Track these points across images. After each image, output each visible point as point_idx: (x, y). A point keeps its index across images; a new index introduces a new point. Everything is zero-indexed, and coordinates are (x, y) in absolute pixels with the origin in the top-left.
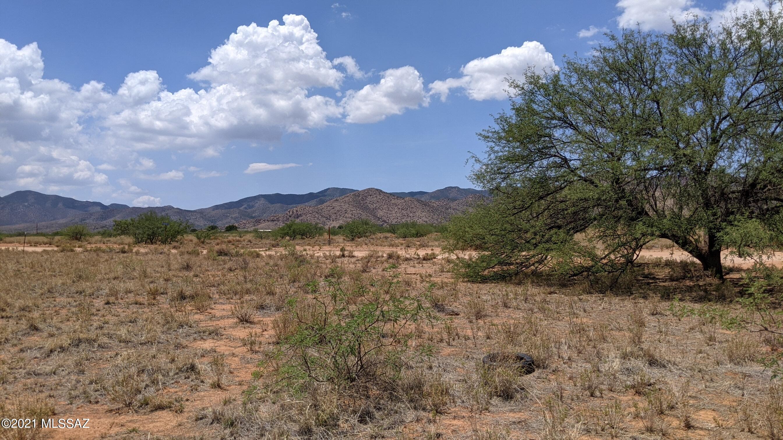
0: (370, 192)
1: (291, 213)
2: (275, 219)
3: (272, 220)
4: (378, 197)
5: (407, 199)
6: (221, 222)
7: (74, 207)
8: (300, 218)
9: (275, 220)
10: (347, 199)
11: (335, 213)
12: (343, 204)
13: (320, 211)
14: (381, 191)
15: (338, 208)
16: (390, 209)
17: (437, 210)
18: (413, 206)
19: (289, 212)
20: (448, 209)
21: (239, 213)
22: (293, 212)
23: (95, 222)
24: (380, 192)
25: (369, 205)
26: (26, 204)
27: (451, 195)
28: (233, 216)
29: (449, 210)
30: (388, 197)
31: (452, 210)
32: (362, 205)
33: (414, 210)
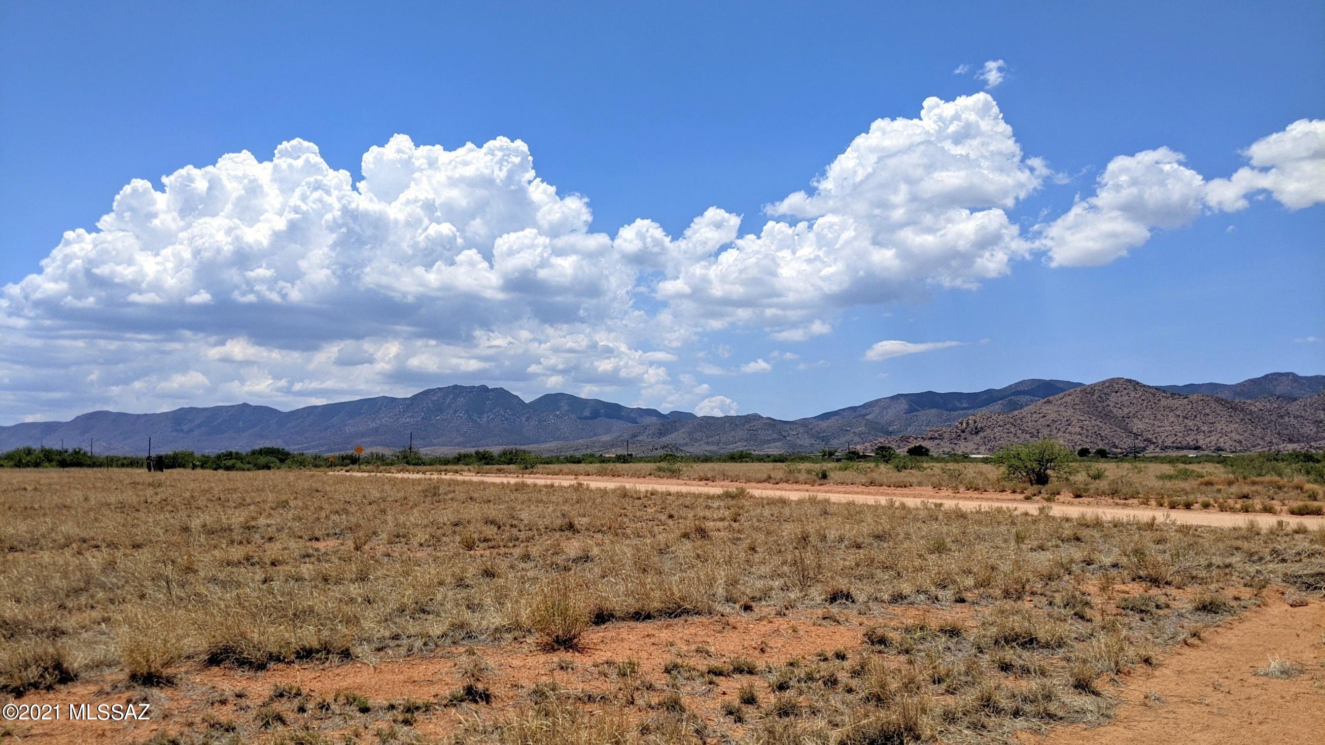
0: (1115, 385)
1: (964, 425)
2: (936, 435)
3: (931, 438)
4: (1133, 394)
5: (1194, 397)
6: (836, 440)
7: (620, 418)
8: (982, 434)
9: (936, 438)
10: (1068, 399)
11: (1048, 426)
12: (1062, 409)
13: (1019, 422)
14: (1138, 383)
15: (1053, 416)
16: (1159, 416)
17: (1260, 419)
18: (1208, 411)
19: (962, 423)
20: (1282, 417)
21: (866, 425)
22: (968, 424)
23: (650, 440)
24: (1136, 385)
25: (1115, 410)
26: (558, 413)
27: (1280, 390)
28: (857, 431)
29: (1287, 419)
30: (1154, 395)
31: (1292, 419)
32: (1100, 409)
33: (1211, 419)
